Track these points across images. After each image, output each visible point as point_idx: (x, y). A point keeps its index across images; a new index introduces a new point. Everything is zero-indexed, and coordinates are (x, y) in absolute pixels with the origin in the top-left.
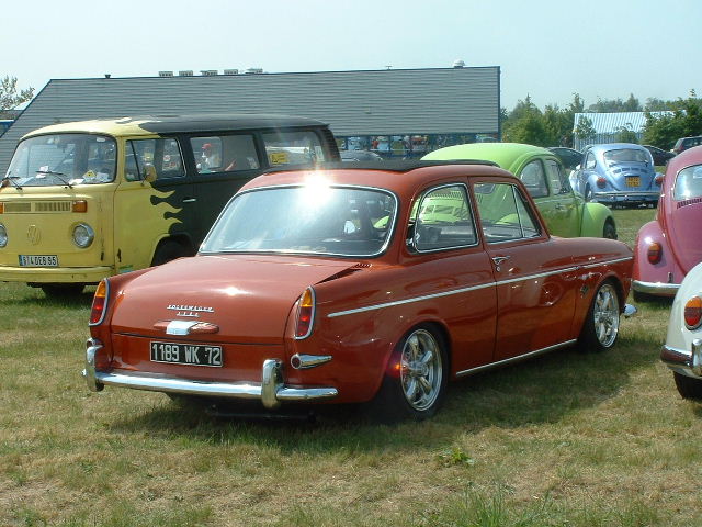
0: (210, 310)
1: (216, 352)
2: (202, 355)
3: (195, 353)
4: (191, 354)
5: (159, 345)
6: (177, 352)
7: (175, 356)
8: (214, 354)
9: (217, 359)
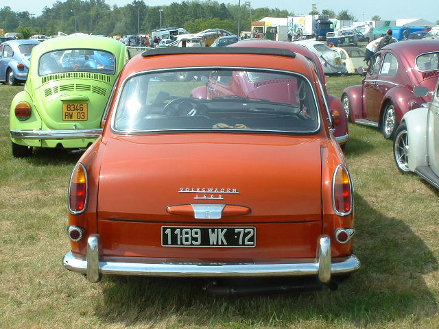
0: (234, 191)
1: (249, 233)
2: (231, 237)
3: (221, 235)
4: (218, 236)
5: (173, 230)
6: (199, 236)
7: (196, 240)
8: (246, 235)
9: (251, 239)
